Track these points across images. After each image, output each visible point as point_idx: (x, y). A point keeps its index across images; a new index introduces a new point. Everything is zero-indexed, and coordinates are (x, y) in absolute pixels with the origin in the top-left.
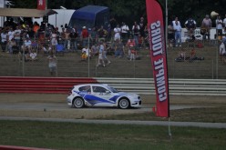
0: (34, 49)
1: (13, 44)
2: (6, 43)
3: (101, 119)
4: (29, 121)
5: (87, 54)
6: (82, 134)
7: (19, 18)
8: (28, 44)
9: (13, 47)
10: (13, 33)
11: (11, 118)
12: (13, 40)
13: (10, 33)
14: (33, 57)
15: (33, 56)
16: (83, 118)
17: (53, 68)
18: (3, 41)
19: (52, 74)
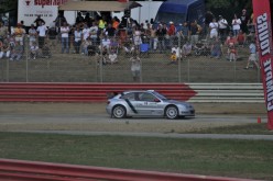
0: (114, 49)
1: (88, 43)
2: (80, 42)
3: (195, 132)
4: (109, 136)
5: (177, 54)
6: (172, 152)
7: (95, 13)
8: (106, 43)
9: (89, 47)
10: (89, 30)
11: (87, 133)
12: (89, 39)
13: (84, 30)
14: (112, 60)
15: (113, 57)
16: (173, 131)
17: (137, 72)
18: (77, 40)
19: (135, 79)
